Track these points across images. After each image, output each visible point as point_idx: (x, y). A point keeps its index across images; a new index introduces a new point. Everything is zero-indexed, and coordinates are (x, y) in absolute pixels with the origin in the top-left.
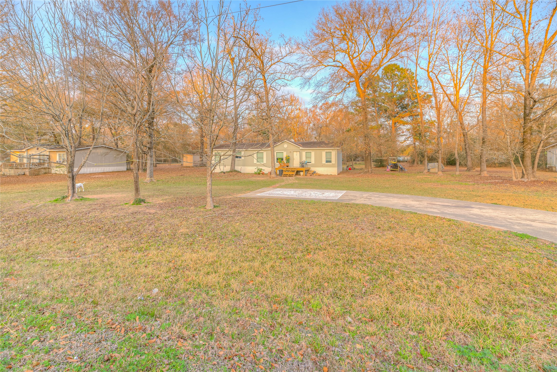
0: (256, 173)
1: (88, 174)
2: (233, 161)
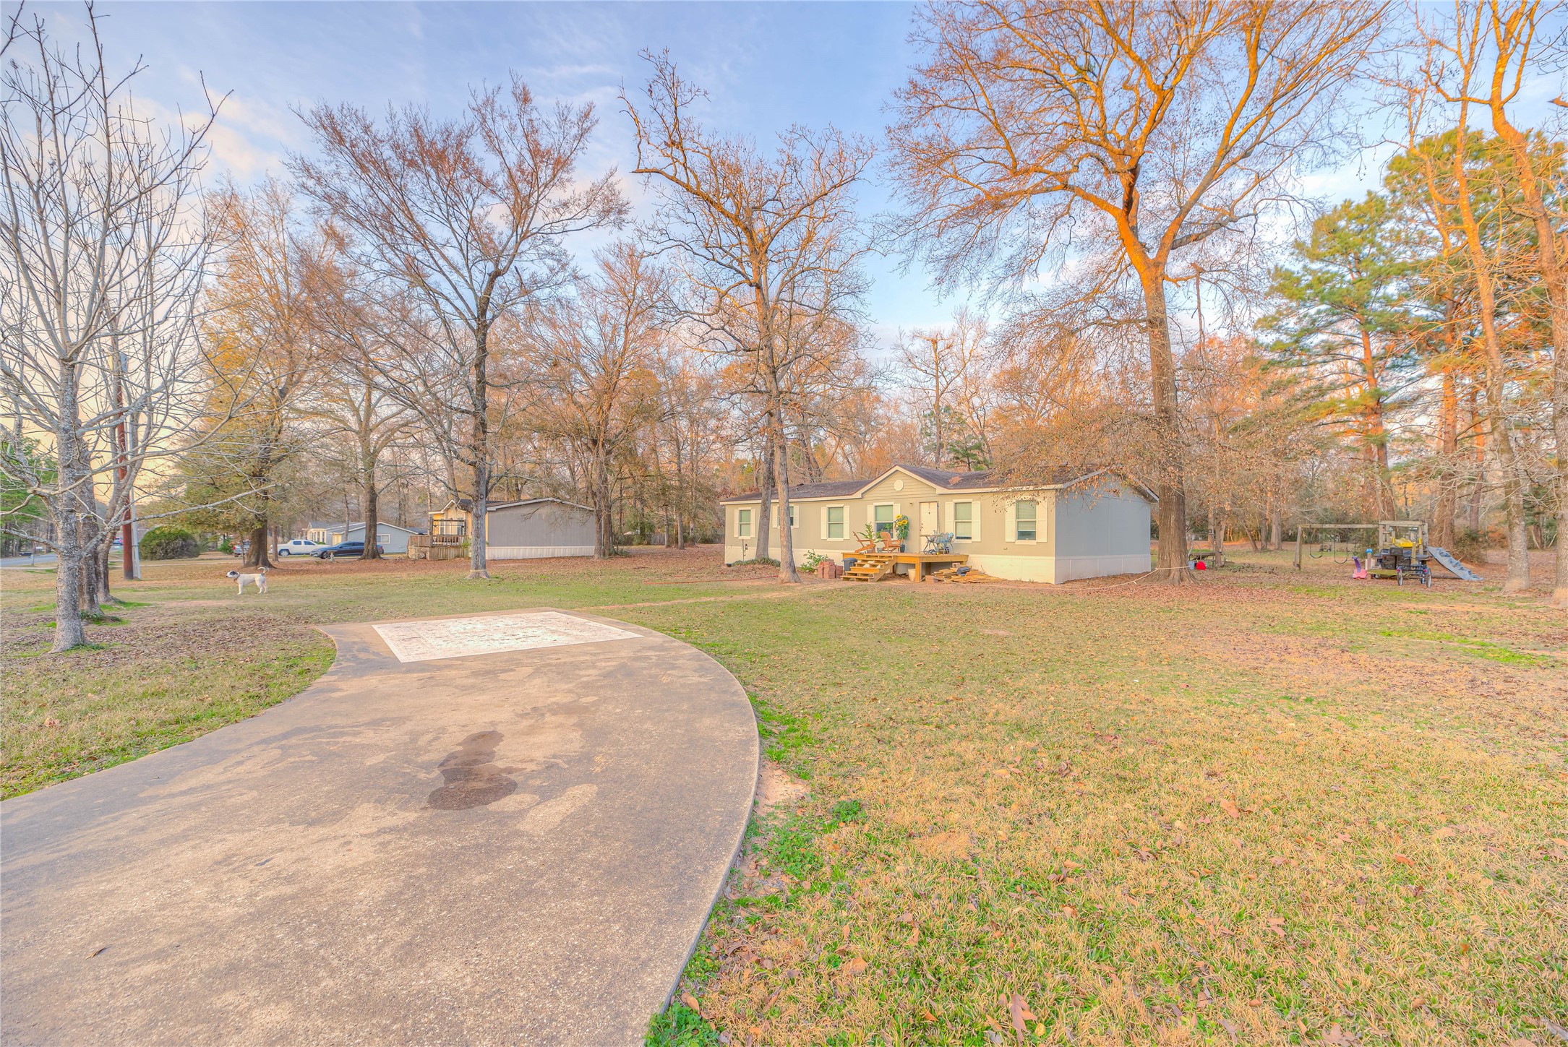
0: (804, 568)
2: (763, 531)
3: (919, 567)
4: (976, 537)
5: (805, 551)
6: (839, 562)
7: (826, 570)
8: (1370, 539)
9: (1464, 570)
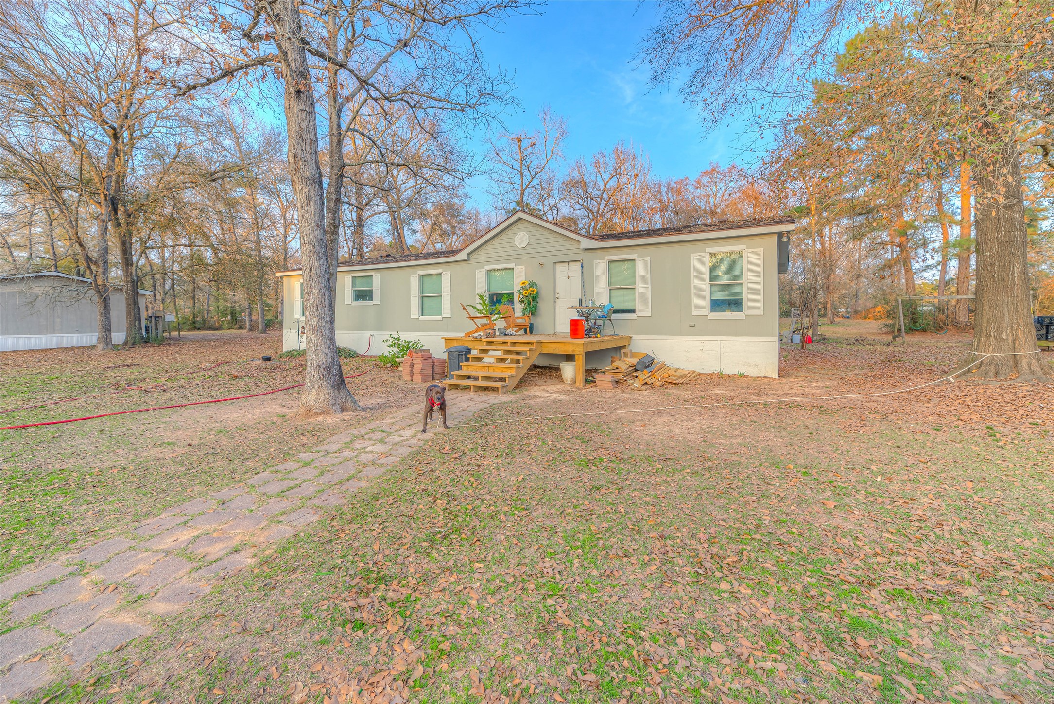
0: (383, 361)
3: (581, 360)
4: (644, 308)
5: (386, 335)
6: (439, 352)
7: (418, 367)
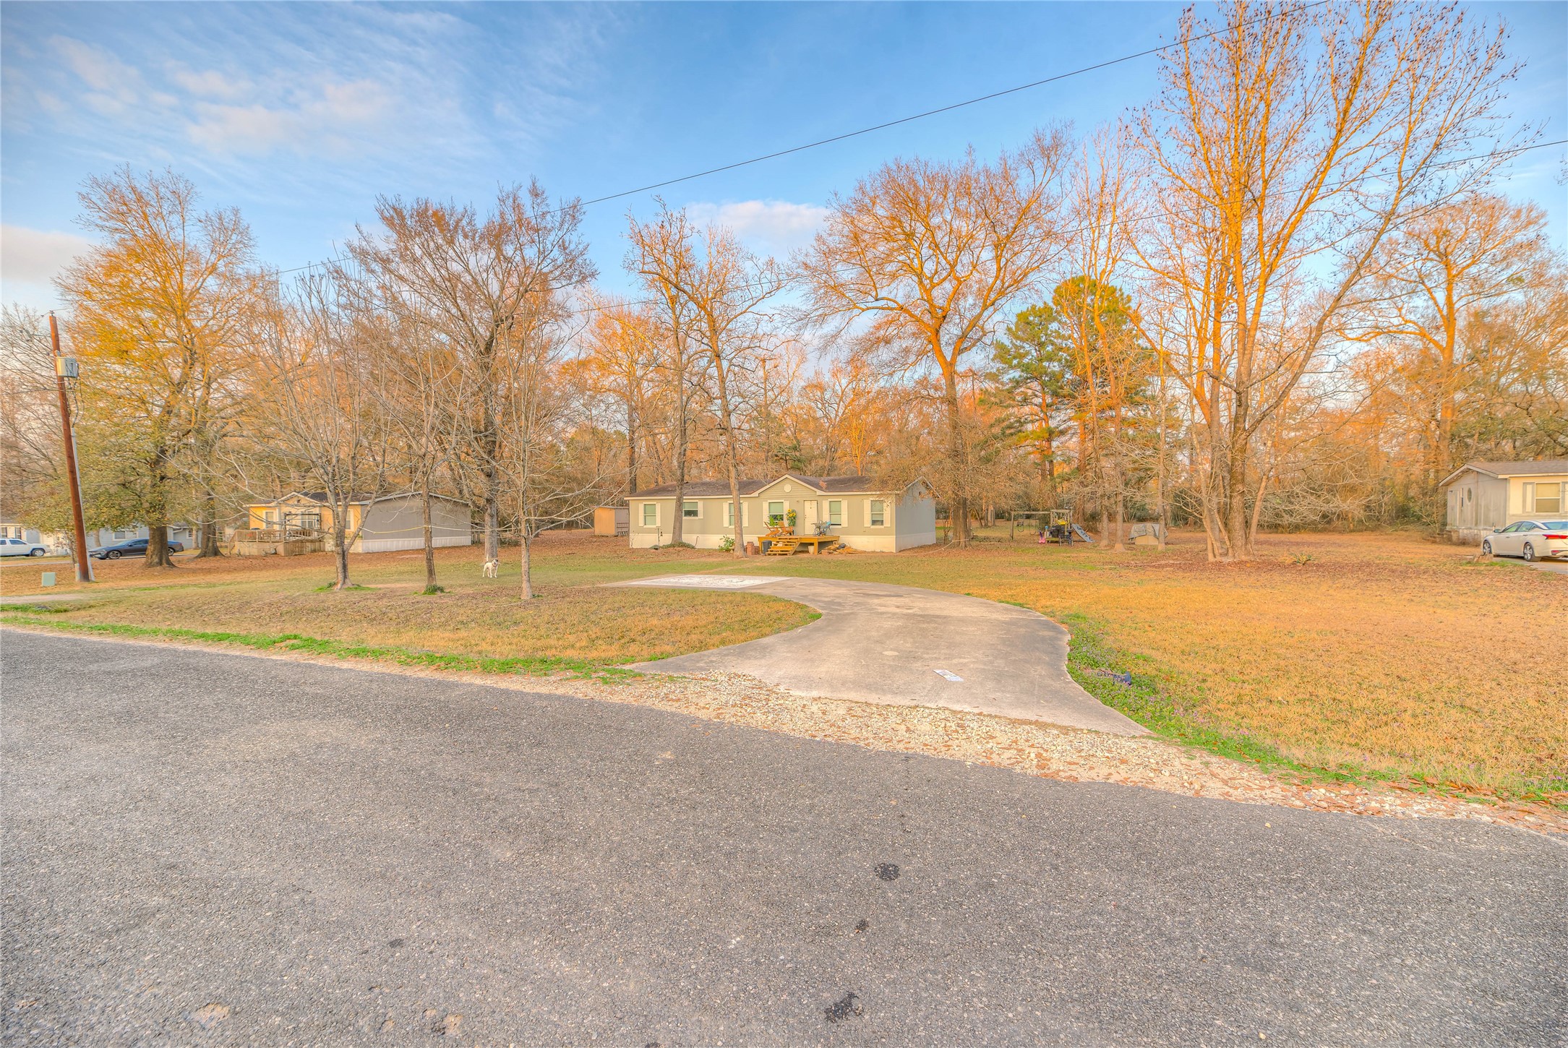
0: (721, 550)
1: (392, 552)
2: (678, 521)
3: (816, 545)
4: (845, 523)
6: (757, 544)
8: (1045, 520)
9: (1086, 537)
